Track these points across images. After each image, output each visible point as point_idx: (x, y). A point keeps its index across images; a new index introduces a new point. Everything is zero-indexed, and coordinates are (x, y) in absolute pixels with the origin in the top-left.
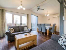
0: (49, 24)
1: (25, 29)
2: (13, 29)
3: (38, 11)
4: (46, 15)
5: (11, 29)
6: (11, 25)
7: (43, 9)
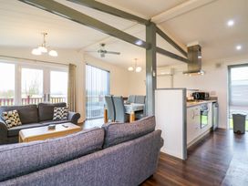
0: (140, 97)
1: (58, 113)
2: (17, 115)
3: (103, 56)
4: (131, 69)
5: (10, 113)
6: (12, 100)
7: (119, 54)
